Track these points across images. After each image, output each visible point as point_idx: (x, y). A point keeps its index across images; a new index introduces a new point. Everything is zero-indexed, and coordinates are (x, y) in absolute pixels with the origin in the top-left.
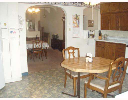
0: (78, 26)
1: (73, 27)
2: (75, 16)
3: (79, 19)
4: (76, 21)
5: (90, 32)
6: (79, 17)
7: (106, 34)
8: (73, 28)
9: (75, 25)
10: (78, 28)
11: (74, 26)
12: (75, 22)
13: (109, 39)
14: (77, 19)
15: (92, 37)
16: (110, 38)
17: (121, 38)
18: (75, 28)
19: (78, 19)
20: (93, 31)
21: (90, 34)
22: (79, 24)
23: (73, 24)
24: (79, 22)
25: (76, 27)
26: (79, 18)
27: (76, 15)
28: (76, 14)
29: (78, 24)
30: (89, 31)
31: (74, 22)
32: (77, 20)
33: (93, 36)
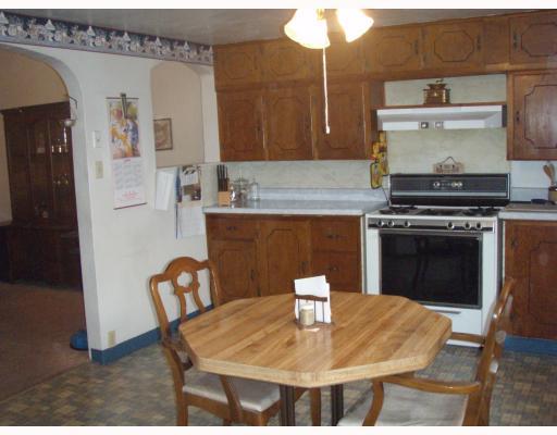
0: (135, 153)
1: (115, 157)
2: (116, 104)
3: (136, 118)
4: (122, 125)
5: (182, 174)
6: (134, 106)
7: (243, 180)
8: (116, 161)
9: (122, 147)
10: (133, 159)
11: (119, 152)
12: (120, 131)
13: (258, 200)
14: (126, 117)
15: (193, 199)
16: (263, 196)
17: (315, 193)
18: (122, 161)
19: (133, 118)
20: (193, 172)
21: (182, 184)
22: (135, 140)
23: (113, 141)
24: (135, 130)
25: (125, 155)
26: (136, 109)
27: (124, 95)
28: (124, 92)
29: (133, 139)
30: (178, 170)
31: (114, 134)
32: (129, 121)
33: (195, 193)
